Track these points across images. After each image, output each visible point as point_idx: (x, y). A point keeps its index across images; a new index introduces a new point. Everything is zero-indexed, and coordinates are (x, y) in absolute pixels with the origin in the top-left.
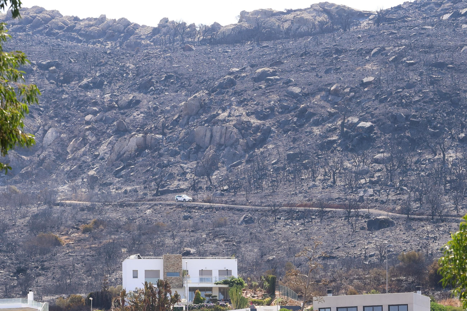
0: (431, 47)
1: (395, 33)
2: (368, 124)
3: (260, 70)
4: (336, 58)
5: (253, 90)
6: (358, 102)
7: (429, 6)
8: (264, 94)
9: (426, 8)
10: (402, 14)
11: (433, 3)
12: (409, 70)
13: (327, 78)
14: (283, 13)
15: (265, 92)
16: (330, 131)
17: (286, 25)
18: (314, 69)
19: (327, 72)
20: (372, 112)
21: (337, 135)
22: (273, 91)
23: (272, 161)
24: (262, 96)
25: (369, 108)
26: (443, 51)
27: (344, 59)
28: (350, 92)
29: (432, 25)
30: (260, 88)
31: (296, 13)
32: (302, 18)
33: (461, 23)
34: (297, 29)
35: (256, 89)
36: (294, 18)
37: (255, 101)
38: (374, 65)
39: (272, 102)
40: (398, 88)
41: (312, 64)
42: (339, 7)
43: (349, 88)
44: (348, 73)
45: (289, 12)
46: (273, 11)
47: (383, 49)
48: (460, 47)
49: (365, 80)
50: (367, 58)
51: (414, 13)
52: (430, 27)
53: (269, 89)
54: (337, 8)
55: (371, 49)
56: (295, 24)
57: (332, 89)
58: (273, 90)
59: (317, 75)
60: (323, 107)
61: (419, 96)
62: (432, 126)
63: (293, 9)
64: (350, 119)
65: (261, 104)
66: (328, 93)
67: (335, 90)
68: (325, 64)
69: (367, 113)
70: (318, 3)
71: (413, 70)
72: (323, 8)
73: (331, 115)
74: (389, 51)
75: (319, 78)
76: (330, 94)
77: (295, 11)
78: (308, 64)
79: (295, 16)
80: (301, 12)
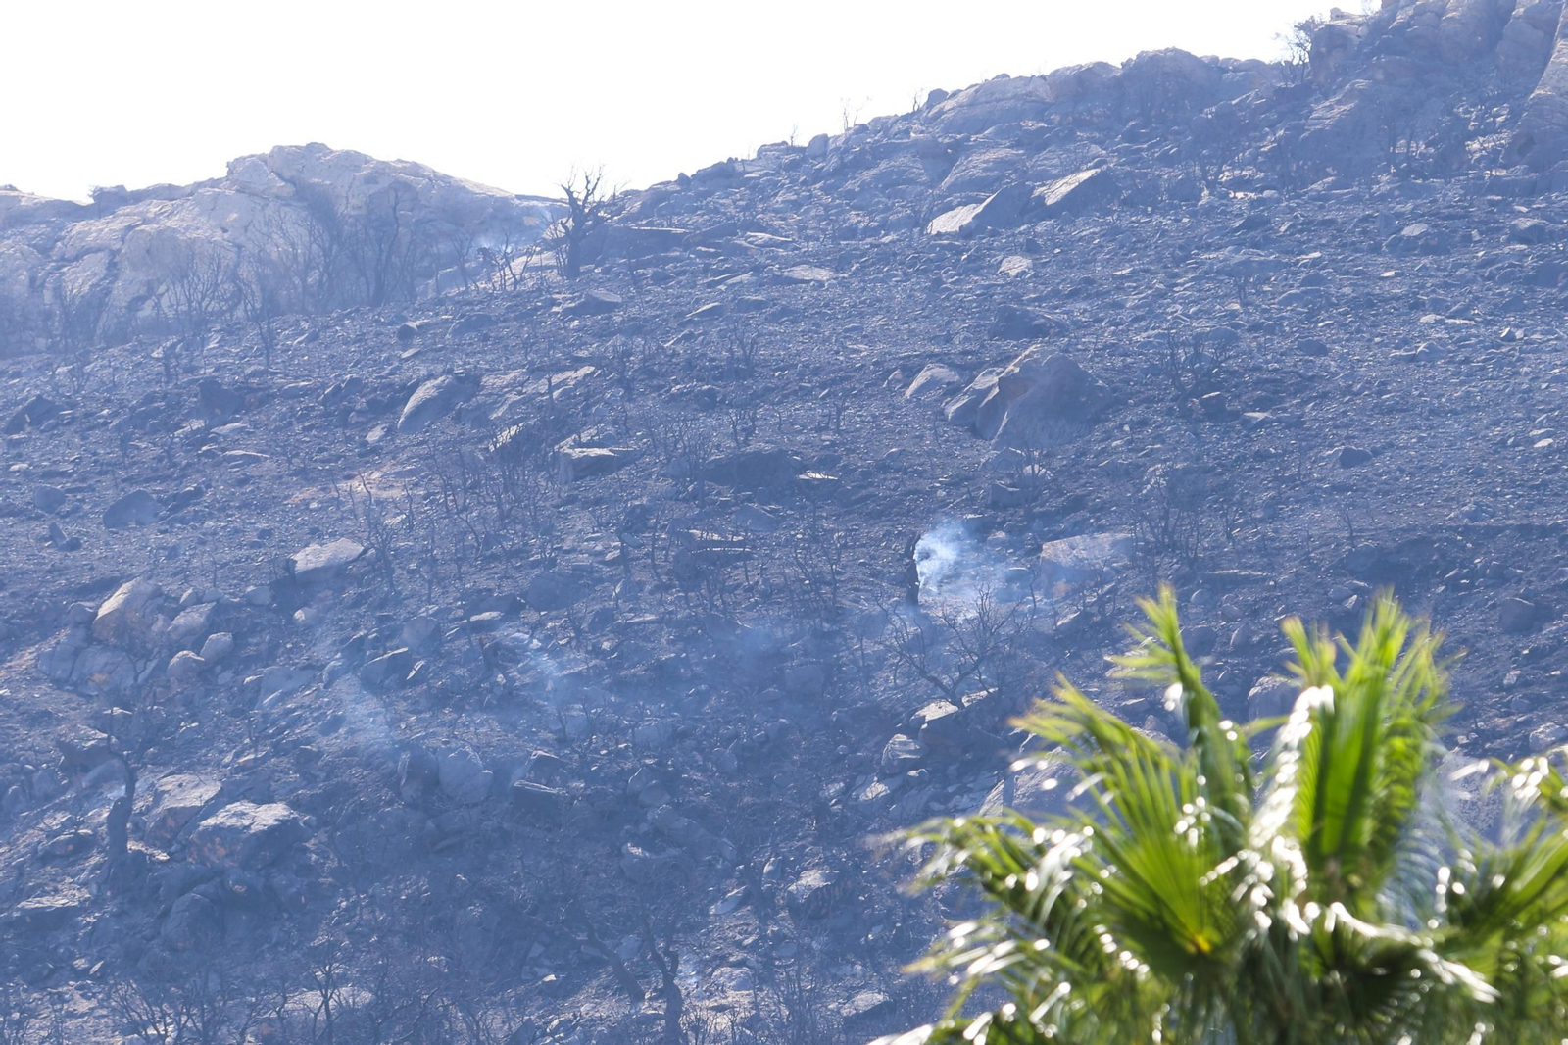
0: (741, 370)
1: (611, 307)
2: (268, 815)
4: (195, 440)
6: (243, 689)
7: (883, 165)
9: (867, 175)
10: (732, 210)
11: (907, 147)
12: (572, 500)
13: (99, 550)
14: (70, 211)
16: (45, 858)
17: (79, 280)
18: (50, 502)
19: (115, 518)
20: (308, 741)
21: (85, 884)
25: (295, 723)
26: (804, 394)
27: (236, 444)
28: (212, 626)
29: (839, 264)
31: (141, 207)
32: (166, 237)
33: (1002, 249)
34: (137, 302)
36: (123, 240)
38: (399, 475)
40: (478, 600)
41: (48, 475)
42: (383, 168)
43: (206, 608)
44: (237, 520)
45: (108, 201)
46: (17, 199)
47: (470, 382)
48: (904, 368)
49: (306, 558)
50: (374, 436)
51: (795, 205)
52: (824, 274)
54: (370, 180)
55: (403, 387)
56: (127, 273)
57: (108, 606)
59: (54, 535)
60: (41, 718)
61: (597, 651)
62: (644, 827)
63: (129, 189)
64: (169, 783)
66: (81, 633)
67: (119, 613)
68: (122, 474)
69: (278, 750)
70: (267, 150)
71: (598, 502)
72: (291, 181)
73: (77, 761)
74: (498, 396)
75: (62, 549)
76: (90, 640)
77: (138, 197)
78: (25, 473)
79: (130, 228)
80: (169, 206)
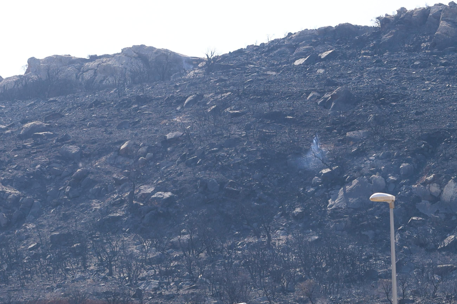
0: (266, 93)
1: (225, 80)
2: (168, 195)
3: (29, 125)
4: (136, 109)
5: (15, 150)
6: (157, 166)
7: (279, 50)
8: (28, 155)
9: (275, 52)
10: (243, 60)
11: (284, 45)
12: (231, 123)
13: (117, 135)
14: (84, 60)
15: (30, 152)
16: (114, 205)
17: (87, 76)
18: (103, 124)
19: (120, 127)
20: (174, 178)
21: (124, 211)
22: (41, 152)
23: (30, 245)
24: (25, 157)
25: (171, 174)
26: (283, 99)
27: (146, 110)
28: (148, 151)
29: (277, 71)
30: (25, 147)
31: (101, 59)
32: (108, 66)
33: (316, 67)
34: (101, 81)
35: (19, 149)
36: (98, 67)
37: (15, 164)
38: (186, 117)
39: (39, 166)
40: (212, 145)
41: (102, 117)
42: (159, 51)
43: (146, 147)
44: (149, 127)
45: (93, 58)
46: (72, 58)
47: (201, 96)
48: (306, 93)
49: (169, 136)
50: (178, 108)
51: (258, 59)
52: (274, 73)
53: (36, 149)
54: (156, 53)
55: (184, 97)
56: (99, 75)
57: (123, 147)
58: (41, 150)
59: (106, 131)
60: (108, 173)
61: (242, 157)
62: (257, 198)
63: (98, 55)
64: (142, 187)
65: (22, 168)
66: (117, 153)
67: (126, 148)
68: (119, 117)
69: (167, 180)
70: (131, 46)
71: (238, 123)
72: (137, 53)
73: (118, 182)
74: (208, 100)
75: (108, 134)
76: (119, 154)
77: (100, 57)
78: (96, 117)
79: (99, 64)
80: (108, 59)
